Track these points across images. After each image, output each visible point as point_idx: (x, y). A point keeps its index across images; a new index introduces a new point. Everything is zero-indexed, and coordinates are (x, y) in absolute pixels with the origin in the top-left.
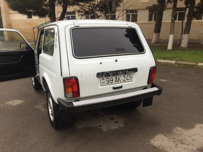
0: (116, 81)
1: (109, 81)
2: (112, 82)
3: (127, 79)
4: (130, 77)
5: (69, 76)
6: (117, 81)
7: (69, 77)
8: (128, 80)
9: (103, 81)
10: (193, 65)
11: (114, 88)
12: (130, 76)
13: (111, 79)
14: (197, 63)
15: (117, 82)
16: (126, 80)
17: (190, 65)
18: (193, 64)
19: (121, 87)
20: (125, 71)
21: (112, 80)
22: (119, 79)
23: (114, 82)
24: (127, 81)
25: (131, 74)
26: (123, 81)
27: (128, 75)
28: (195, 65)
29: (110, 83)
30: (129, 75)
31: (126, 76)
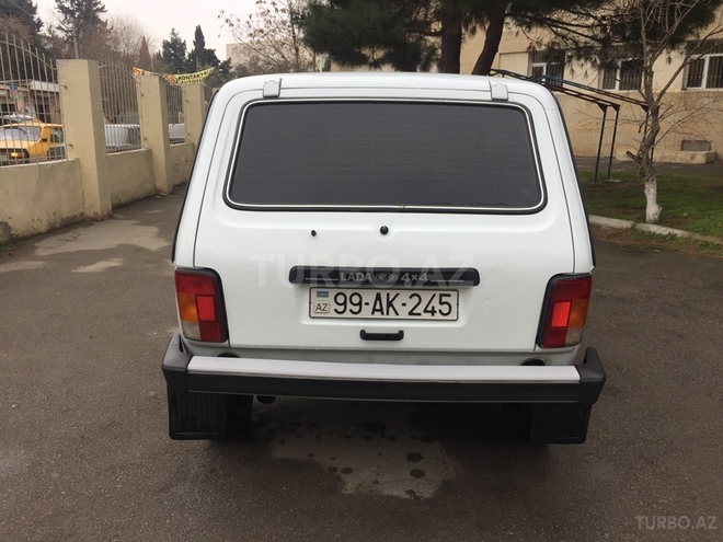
0: (374, 310)
1: (345, 304)
2: (356, 309)
3: (429, 309)
4: (441, 303)
5: (191, 266)
6: (381, 310)
7: (191, 269)
8: (433, 312)
9: (322, 301)
11: (365, 336)
12: (444, 299)
13: (356, 299)
15: (378, 315)
16: (425, 311)
19: (399, 336)
20: (414, 277)
21: (360, 304)
22: (390, 304)
23: (366, 311)
24: (429, 316)
25: (454, 294)
26: (411, 313)
27: (438, 293)
29: (348, 314)
30: (441, 295)
31: (426, 296)
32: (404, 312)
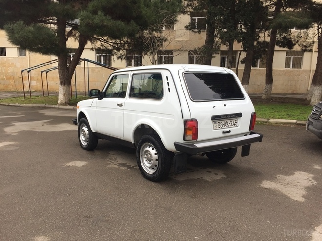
1: (220, 125)
3: (234, 124)
4: (235, 122)
5: (190, 119)
9: (216, 125)
10: (264, 122)
11: (224, 133)
13: (221, 123)
14: (268, 120)
15: (226, 127)
17: (261, 122)
18: (263, 120)
19: (230, 132)
20: (233, 116)
21: (222, 125)
22: (227, 124)
23: (224, 127)
24: (234, 126)
25: (237, 120)
28: (266, 122)
29: (221, 128)
30: (235, 120)
31: (233, 121)
32: (230, 125)
